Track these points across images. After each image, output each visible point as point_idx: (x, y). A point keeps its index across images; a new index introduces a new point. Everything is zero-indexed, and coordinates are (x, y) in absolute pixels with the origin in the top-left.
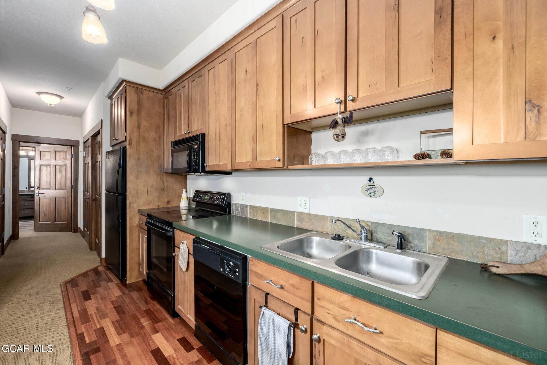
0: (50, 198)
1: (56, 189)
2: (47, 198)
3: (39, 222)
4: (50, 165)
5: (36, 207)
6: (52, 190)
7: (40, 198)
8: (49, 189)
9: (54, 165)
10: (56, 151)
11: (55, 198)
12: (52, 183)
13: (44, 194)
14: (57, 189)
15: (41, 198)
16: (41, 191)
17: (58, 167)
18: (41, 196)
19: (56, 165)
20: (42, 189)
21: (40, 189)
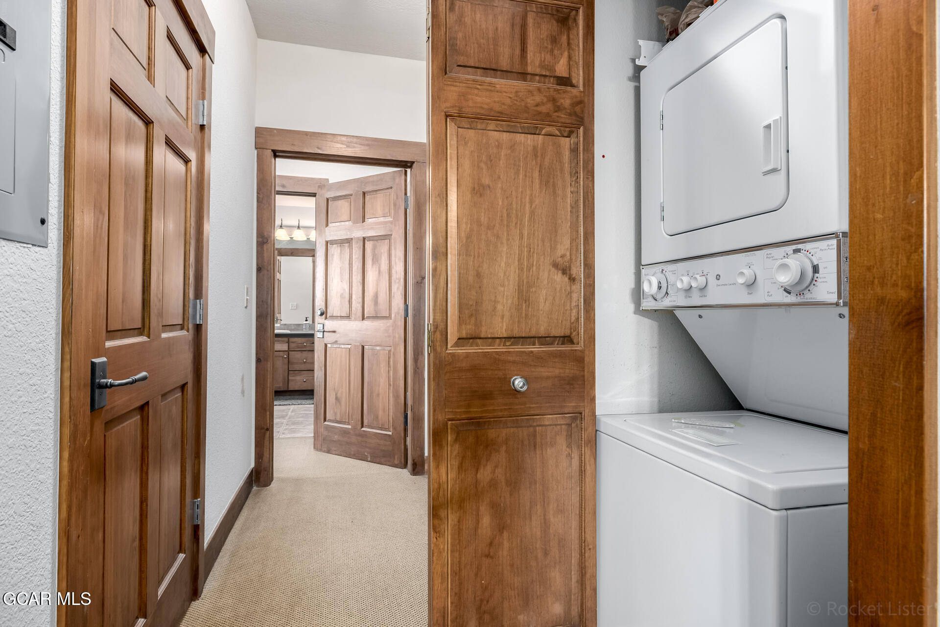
0: (349, 346)
1: (363, 319)
2: (343, 346)
3: (325, 420)
4: (349, 241)
5: (318, 374)
6: (356, 320)
7: (326, 345)
8: (348, 317)
9: (358, 239)
10: (364, 193)
11: (363, 347)
12: (354, 297)
13: (334, 332)
14: (369, 318)
15: (329, 346)
16: (330, 325)
17: (369, 245)
18: (329, 338)
19: (364, 239)
20: (333, 317)
21: (326, 318)
